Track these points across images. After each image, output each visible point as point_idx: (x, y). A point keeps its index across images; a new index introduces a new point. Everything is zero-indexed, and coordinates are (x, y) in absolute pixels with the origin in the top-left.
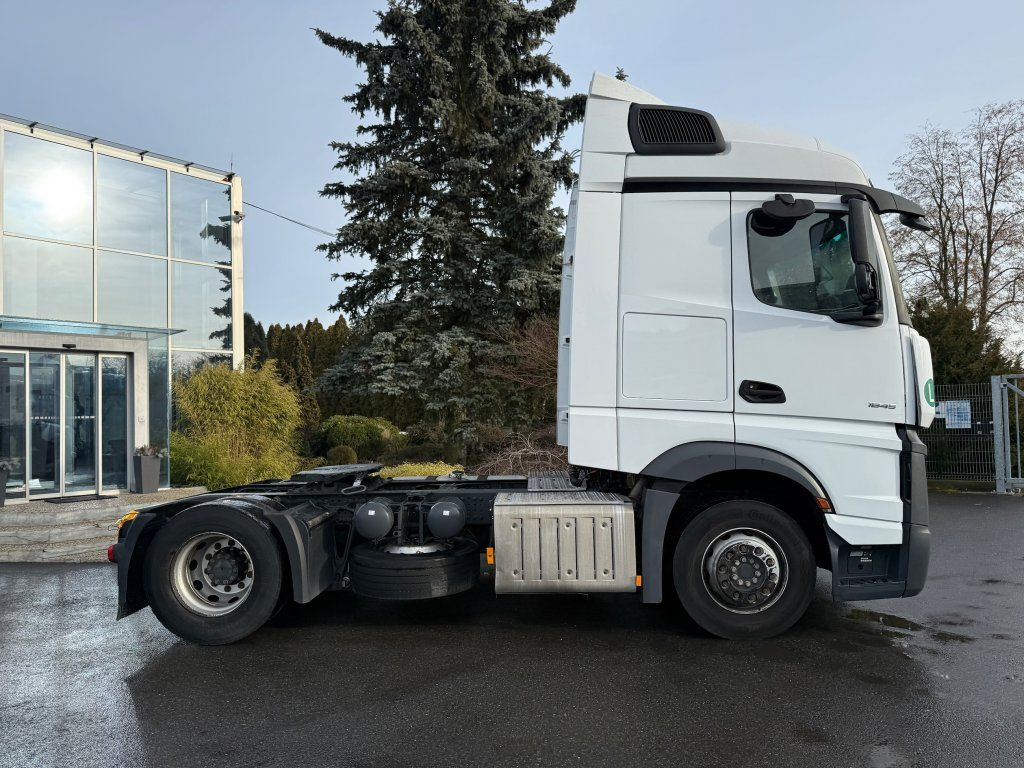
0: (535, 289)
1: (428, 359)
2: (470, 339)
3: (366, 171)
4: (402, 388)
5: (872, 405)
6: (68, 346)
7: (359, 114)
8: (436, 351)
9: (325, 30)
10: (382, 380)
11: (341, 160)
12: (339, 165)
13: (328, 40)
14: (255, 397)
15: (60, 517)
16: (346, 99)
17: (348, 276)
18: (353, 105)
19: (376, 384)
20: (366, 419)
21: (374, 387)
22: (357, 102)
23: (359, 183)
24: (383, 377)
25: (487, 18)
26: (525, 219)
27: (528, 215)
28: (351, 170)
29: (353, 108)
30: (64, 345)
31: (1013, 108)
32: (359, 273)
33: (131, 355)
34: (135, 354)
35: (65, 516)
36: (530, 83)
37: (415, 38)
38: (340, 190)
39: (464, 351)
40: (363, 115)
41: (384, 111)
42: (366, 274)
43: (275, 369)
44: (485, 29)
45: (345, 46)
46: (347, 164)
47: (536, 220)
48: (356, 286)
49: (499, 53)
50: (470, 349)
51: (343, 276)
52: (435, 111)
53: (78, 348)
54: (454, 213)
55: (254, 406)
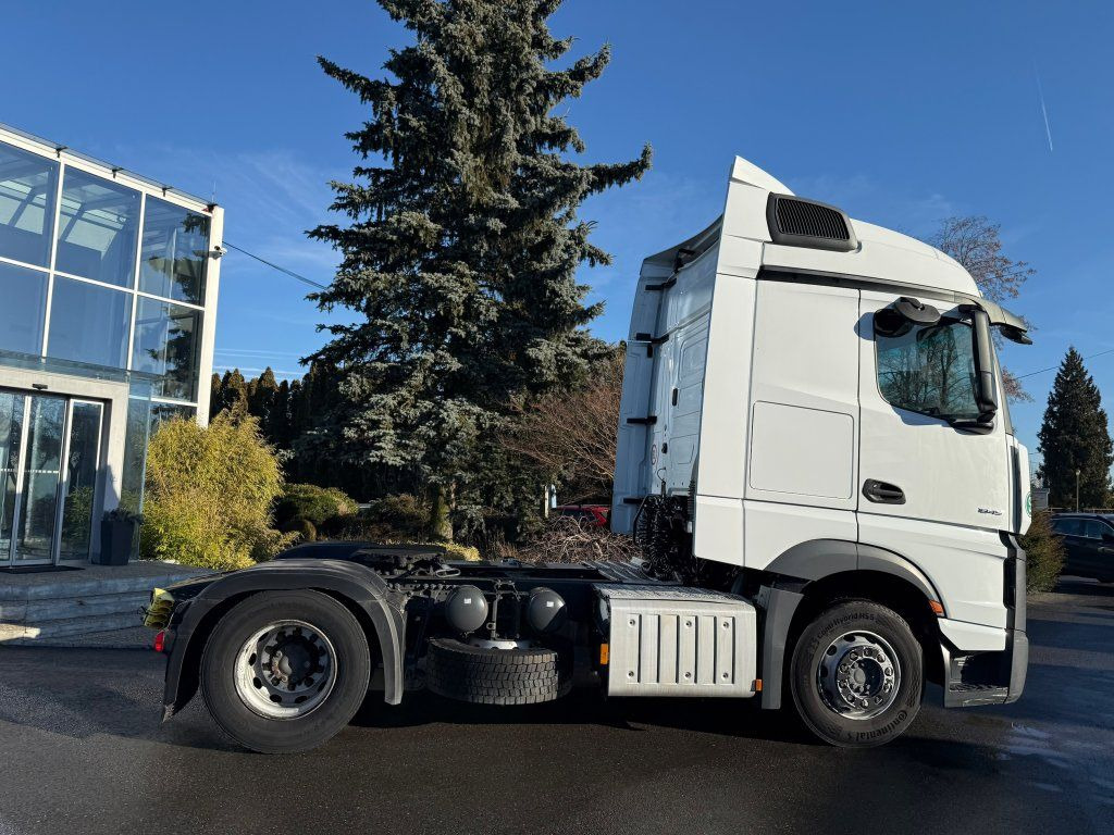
0: (553, 360)
1: (434, 428)
2: (476, 409)
3: (366, 216)
4: (403, 458)
5: (980, 511)
6: (39, 387)
7: (361, 154)
8: (443, 420)
9: (329, 59)
10: (380, 448)
11: (338, 201)
12: (338, 207)
13: (330, 69)
14: (232, 459)
15: (32, 591)
16: (349, 135)
17: (335, 330)
18: (357, 143)
19: (373, 453)
20: (318, 489)
21: (374, 456)
22: (360, 141)
23: (355, 229)
24: (383, 445)
25: (517, 74)
26: (546, 287)
27: (551, 283)
28: (350, 214)
29: (355, 147)
30: (34, 385)
31: (977, 222)
32: (348, 326)
33: (108, 402)
34: (114, 402)
35: (38, 590)
36: (547, 145)
37: (443, 85)
38: (333, 233)
39: (472, 421)
40: (365, 156)
41: (393, 155)
42: (356, 328)
43: (258, 428)
44: (514, 85)
45: (349, 79)
46: (344, 206)
47: (557, 289)
48: (343, 340)
49: (525, 112)
50: (478, 419)
51: (330, 328)
52: (457, 163)
53: (49, 390)
54: (467, 272)
55: (230, 470)
